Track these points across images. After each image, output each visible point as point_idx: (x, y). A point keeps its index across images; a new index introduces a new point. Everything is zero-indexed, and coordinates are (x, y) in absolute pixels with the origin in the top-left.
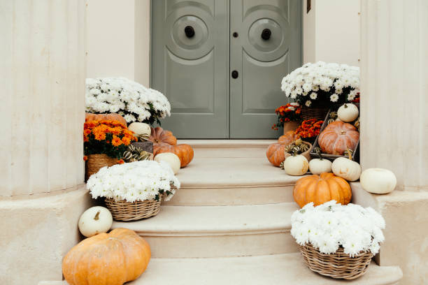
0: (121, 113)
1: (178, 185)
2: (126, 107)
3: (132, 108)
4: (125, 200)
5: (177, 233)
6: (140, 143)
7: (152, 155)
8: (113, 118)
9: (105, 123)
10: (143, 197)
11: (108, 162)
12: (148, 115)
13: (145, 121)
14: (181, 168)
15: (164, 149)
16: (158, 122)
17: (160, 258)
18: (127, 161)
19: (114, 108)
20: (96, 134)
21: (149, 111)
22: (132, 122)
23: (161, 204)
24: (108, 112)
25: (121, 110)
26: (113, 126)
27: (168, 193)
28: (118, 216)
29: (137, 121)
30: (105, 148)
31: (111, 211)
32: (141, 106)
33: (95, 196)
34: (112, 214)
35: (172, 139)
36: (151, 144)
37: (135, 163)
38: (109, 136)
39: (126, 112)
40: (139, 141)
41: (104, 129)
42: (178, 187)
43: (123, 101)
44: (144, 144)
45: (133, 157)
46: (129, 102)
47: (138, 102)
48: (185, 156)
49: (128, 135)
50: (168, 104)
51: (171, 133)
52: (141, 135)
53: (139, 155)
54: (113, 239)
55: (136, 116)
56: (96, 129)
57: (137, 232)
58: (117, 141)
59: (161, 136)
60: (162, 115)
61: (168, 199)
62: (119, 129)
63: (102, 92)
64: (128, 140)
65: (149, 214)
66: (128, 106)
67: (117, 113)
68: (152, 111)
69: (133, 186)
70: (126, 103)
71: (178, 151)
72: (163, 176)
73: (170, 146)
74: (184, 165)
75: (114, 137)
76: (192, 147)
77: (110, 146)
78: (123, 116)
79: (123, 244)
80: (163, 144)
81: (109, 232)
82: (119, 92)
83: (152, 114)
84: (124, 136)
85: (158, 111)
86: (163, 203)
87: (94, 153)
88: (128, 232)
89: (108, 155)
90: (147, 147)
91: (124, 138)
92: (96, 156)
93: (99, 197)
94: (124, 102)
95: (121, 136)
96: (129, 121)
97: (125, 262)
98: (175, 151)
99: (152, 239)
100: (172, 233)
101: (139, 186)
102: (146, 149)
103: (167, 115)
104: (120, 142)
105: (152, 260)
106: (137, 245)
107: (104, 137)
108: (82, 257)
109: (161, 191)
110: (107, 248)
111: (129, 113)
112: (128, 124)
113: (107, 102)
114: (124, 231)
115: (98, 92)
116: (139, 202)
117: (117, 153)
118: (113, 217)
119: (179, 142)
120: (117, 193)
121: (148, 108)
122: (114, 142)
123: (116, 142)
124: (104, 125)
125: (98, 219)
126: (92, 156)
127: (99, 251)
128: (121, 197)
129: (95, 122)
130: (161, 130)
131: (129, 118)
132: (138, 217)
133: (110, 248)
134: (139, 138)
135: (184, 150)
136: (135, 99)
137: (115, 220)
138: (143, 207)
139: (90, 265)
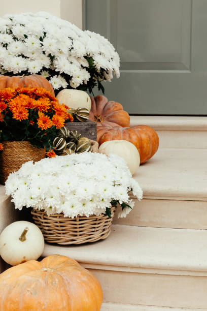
0: (45, 75)
1: (138, 193)
2: (52, 64)
3: (62, 65)
4: (62, 213)
5: (140, 267)
6: (76, 124)
7: (96, 144)
8: (36, 83)
9: (25, 93)
10: (88, 211)
11: (32, 154)
12: (86, 76)
13: (82, 87)
14: (141, 164)
15: (111, 133)
16: (101, 87)
17: (114, 303)
18: (60, 153)
19: (35, 66)
20: (13, 111)
21: (87, 69)
22: (61, 89)
23: (113, 222)
24: (26, 73)
25: (44, 69)
26: (37, 97)
27: (124, 206)
28: (51, 237)
29: (69, 87)
30: (27, 133)
31: (40, 229)
32: (74, 61)
33: (19, 206)
34: (44, 233)
35: (122, 115)
36: (93, 126)
37: (72, 156)
38: (33, 114)
39: (52, 72)
40: (76, 120)
41: (25, 103)
42: (140, 197)
43: (47, 54)
44: (84, 126)
45: (68, 147)
46: (57, 55)
47: (70, 55)
48: (145, 145)
49: (60, 112)
50: (116, 56)
51: (120, 106)
52: (78, 111)
53: (77, 143)
54: (49, 270)
55: (68, 78)
56: (13, 102)
57: (80, 262)
58: (44, 122)
59: (105, 110)
60: (107, 76)
61: (123, 215)
62: (46, 102)
63: (15, 38)
64: (61, 120)
65: (96, 236)
66: (55, 62)
67: (39, 73)
68: (92, 69)
69: (74, 193)
70: (52, 58)
71: (134, 137)
72: (118, 179)
73: (121, 129)
74: (145, 160)
75: (40, 114)
76: (155, 129)
77: (35, 129)
78: (49, 79)
79: (64, 278)
80: (109, 125)
81: (40, 259)
82: (41, 39)
83: (92, 75)
84: (54, 113)
85: (102, 69)
86: (116, 221)
87: (12, 140)
88: (68, 262)
89: (32, 143)
90: (87, 130)
91: (55, 117)
92: (15, 144)
93: (24, 208)
94: (50, 55)
95: (51, 113)
96: (56, 87)
97: (69, 304)
98: (130, 137)
99: (103, 275)
100: (132, 267)
101: (82, 194)
102: (85, 133)
103: (115, 75)
104: (50, 124)
105: (104, 305)
106: (84, 282)
107: (26, 115)
108: (9, 292)
109: (114, 203)
110: (43, 282)
111: (58, 73)
112: (57, 92)
113: (23, 56)
114: (62, 260)
115: (8, 39)
116: (82, 218)
117: (45, 141)
118: (45, 237)
119: (135, 121)
120: (50, 202)
121: (86, 64)
122: (40, 123)
123: (44, 124)
124: (23, 96)
125: (25, 240)
126: (9, 144)
127: (33, 286)
128: (55, 209)
129: (11, 90)
130: (104, 100)
131: (57, 82)
132: (80, 240)
133: (46, 283)
134: (74, 116)
135: (144, 136)
136: (65, 50)
137: (47, 242)
138: (88, 225)
139: (21, 306)
